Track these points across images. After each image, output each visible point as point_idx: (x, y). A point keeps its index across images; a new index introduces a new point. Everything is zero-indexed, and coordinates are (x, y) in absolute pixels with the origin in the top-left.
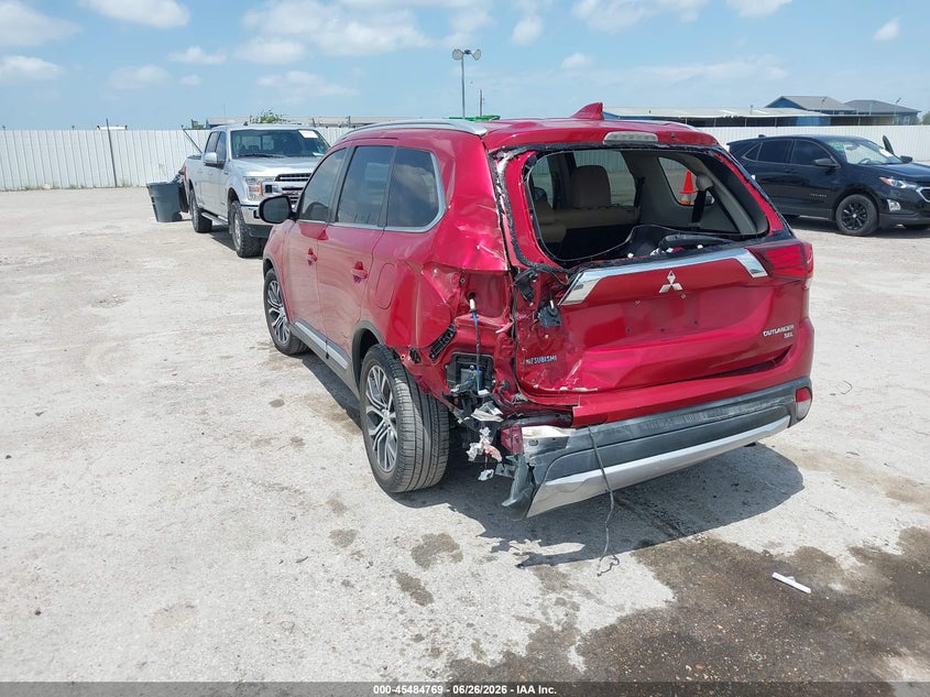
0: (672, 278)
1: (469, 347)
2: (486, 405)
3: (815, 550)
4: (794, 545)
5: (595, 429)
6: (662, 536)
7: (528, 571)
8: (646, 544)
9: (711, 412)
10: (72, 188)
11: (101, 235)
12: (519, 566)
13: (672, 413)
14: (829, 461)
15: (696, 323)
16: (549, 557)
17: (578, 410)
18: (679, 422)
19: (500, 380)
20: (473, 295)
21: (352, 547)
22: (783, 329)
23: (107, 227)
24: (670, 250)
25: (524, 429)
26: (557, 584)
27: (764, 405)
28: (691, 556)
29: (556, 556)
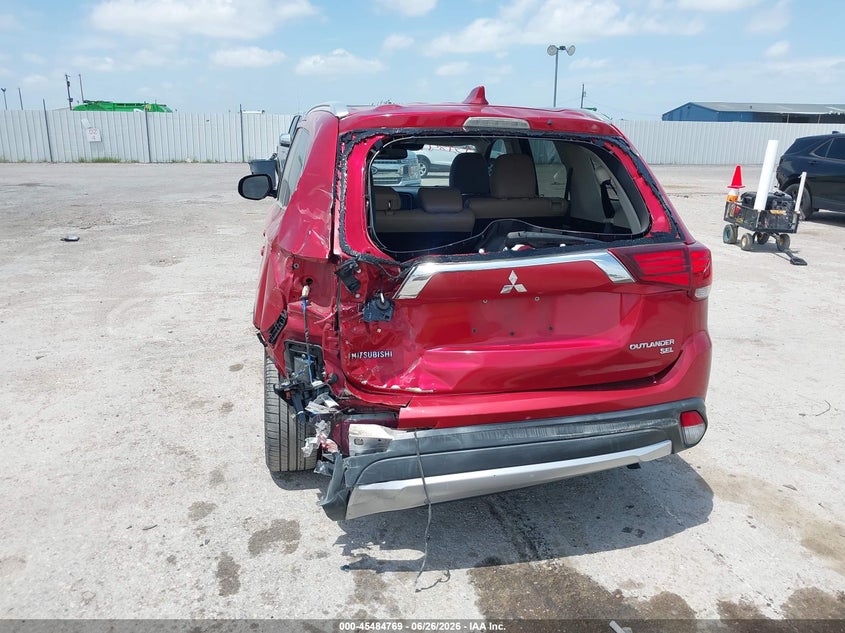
0: (513, 277)
1: (300, 336)
2: (321, 397)
3: (678, 598)
4: (656, 588)
5: (421, 434)
6: (515, 556)
7: (350, 575)
8: (492, 562)
9: (562, 429)
10: (208, 162)
11: (203, 203)
12: (345, 568)
13: (513, 425)
14: (755, 492)
15: (551, 328)
16: (381, 562)
17: (407, 412)
18: (520, 436)
19: (328, 371)
20: (309, 282)
21: (202, 522)
22: (659, 344)
23: (214, 196)
24: (516, 248)
25: (352, 426)
26: (370, 593)
27: (632, 427)
28: (532, 583)
29: (390, 562)
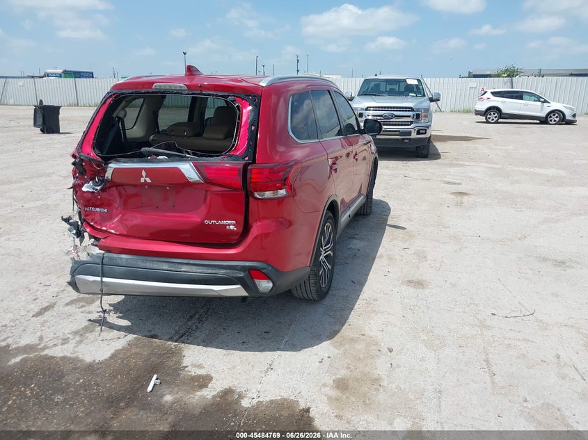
0: (144, 173)
7: (86, 323)
8: (152, 336)
9: (171, 264)
12: (89, 320)
16: (107, 322)
17: (102, 242)
22: (225, 223)
26: (82, 332)
29: (110, 323)
